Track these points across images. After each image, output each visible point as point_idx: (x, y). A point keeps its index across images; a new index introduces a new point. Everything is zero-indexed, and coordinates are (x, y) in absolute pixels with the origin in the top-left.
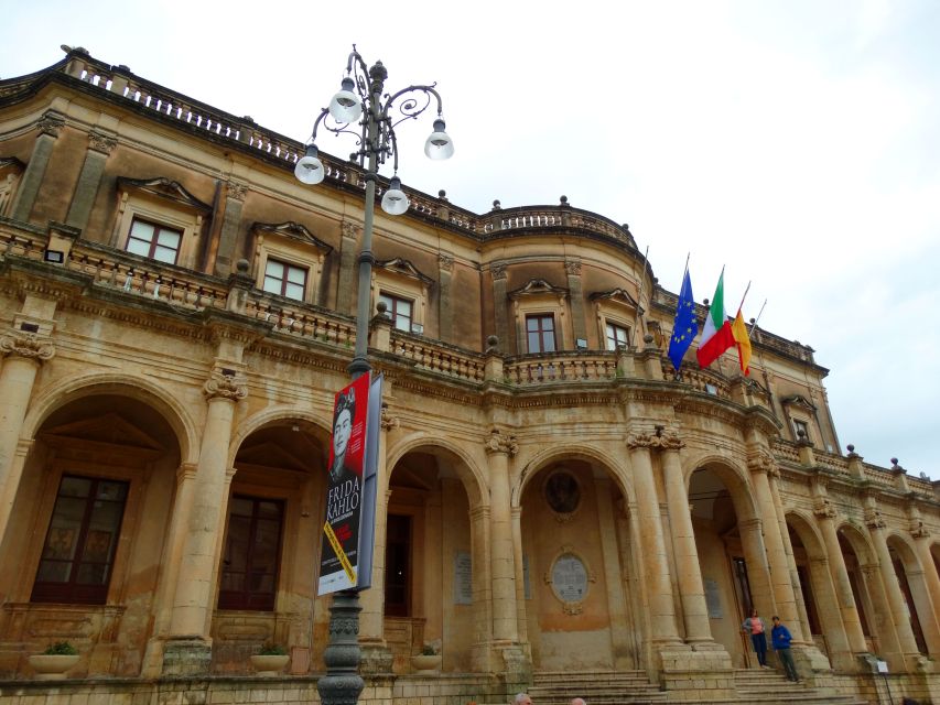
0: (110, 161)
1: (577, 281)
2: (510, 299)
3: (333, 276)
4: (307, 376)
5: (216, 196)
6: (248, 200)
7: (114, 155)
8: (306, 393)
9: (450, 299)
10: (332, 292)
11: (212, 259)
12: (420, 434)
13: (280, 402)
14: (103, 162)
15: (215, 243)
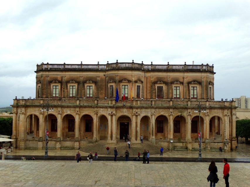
0: (49, 79)
1: (117, 78)
2: (108, 83)
3: (79, 86)
4: (69, 109)
5: (62, 79)
6: (66, 78)
7: (49, 78)
8: (69, 111)
9: (99, 84)
10: (79, 89)
11: (62, 89)
12: (83, 114)
13: (66, 113)
14: (48, 79)
15: (63, 86)
